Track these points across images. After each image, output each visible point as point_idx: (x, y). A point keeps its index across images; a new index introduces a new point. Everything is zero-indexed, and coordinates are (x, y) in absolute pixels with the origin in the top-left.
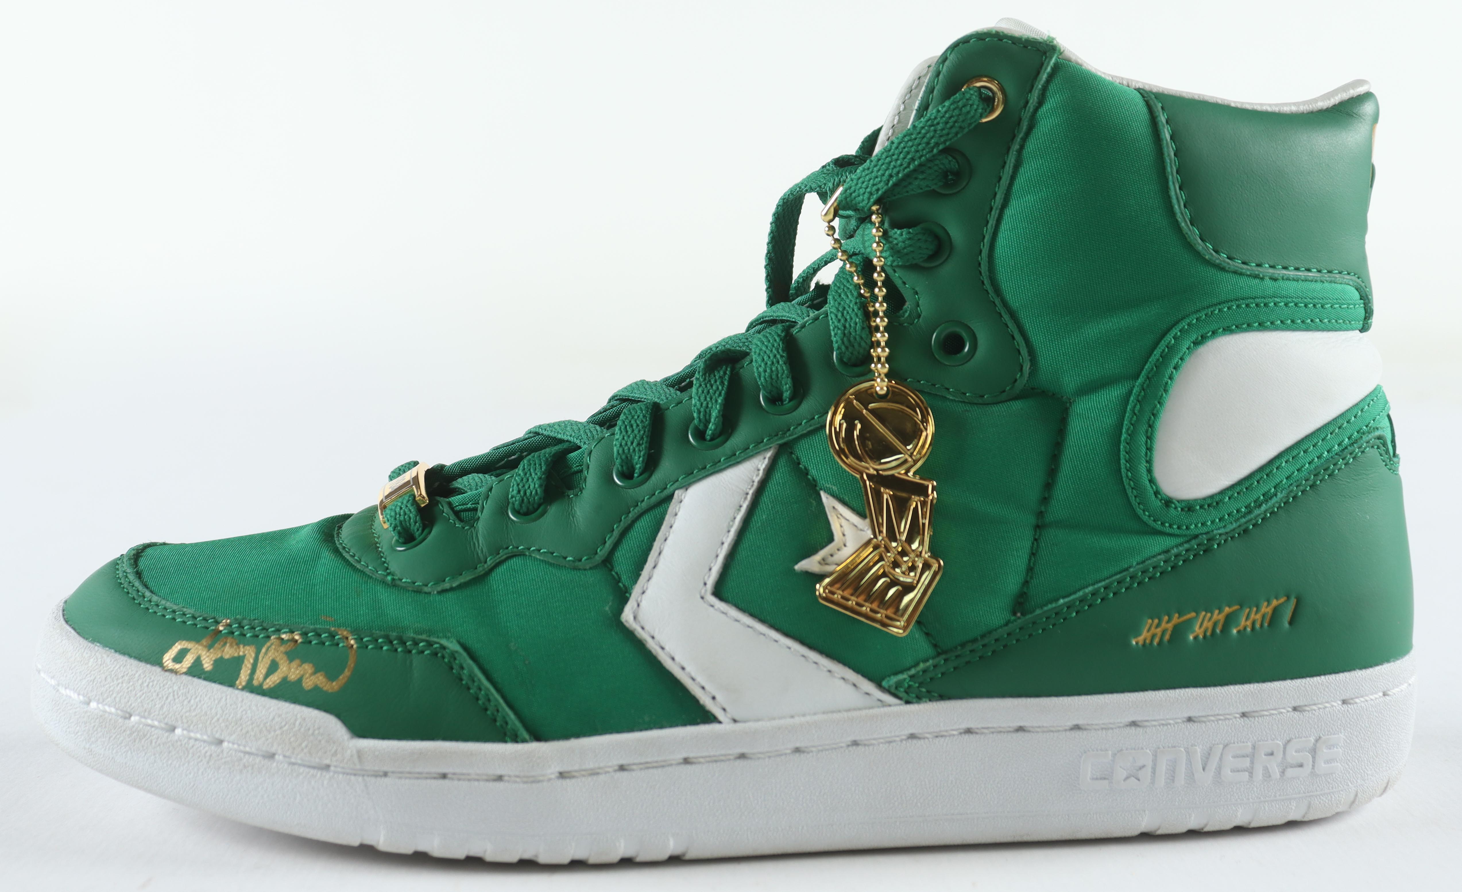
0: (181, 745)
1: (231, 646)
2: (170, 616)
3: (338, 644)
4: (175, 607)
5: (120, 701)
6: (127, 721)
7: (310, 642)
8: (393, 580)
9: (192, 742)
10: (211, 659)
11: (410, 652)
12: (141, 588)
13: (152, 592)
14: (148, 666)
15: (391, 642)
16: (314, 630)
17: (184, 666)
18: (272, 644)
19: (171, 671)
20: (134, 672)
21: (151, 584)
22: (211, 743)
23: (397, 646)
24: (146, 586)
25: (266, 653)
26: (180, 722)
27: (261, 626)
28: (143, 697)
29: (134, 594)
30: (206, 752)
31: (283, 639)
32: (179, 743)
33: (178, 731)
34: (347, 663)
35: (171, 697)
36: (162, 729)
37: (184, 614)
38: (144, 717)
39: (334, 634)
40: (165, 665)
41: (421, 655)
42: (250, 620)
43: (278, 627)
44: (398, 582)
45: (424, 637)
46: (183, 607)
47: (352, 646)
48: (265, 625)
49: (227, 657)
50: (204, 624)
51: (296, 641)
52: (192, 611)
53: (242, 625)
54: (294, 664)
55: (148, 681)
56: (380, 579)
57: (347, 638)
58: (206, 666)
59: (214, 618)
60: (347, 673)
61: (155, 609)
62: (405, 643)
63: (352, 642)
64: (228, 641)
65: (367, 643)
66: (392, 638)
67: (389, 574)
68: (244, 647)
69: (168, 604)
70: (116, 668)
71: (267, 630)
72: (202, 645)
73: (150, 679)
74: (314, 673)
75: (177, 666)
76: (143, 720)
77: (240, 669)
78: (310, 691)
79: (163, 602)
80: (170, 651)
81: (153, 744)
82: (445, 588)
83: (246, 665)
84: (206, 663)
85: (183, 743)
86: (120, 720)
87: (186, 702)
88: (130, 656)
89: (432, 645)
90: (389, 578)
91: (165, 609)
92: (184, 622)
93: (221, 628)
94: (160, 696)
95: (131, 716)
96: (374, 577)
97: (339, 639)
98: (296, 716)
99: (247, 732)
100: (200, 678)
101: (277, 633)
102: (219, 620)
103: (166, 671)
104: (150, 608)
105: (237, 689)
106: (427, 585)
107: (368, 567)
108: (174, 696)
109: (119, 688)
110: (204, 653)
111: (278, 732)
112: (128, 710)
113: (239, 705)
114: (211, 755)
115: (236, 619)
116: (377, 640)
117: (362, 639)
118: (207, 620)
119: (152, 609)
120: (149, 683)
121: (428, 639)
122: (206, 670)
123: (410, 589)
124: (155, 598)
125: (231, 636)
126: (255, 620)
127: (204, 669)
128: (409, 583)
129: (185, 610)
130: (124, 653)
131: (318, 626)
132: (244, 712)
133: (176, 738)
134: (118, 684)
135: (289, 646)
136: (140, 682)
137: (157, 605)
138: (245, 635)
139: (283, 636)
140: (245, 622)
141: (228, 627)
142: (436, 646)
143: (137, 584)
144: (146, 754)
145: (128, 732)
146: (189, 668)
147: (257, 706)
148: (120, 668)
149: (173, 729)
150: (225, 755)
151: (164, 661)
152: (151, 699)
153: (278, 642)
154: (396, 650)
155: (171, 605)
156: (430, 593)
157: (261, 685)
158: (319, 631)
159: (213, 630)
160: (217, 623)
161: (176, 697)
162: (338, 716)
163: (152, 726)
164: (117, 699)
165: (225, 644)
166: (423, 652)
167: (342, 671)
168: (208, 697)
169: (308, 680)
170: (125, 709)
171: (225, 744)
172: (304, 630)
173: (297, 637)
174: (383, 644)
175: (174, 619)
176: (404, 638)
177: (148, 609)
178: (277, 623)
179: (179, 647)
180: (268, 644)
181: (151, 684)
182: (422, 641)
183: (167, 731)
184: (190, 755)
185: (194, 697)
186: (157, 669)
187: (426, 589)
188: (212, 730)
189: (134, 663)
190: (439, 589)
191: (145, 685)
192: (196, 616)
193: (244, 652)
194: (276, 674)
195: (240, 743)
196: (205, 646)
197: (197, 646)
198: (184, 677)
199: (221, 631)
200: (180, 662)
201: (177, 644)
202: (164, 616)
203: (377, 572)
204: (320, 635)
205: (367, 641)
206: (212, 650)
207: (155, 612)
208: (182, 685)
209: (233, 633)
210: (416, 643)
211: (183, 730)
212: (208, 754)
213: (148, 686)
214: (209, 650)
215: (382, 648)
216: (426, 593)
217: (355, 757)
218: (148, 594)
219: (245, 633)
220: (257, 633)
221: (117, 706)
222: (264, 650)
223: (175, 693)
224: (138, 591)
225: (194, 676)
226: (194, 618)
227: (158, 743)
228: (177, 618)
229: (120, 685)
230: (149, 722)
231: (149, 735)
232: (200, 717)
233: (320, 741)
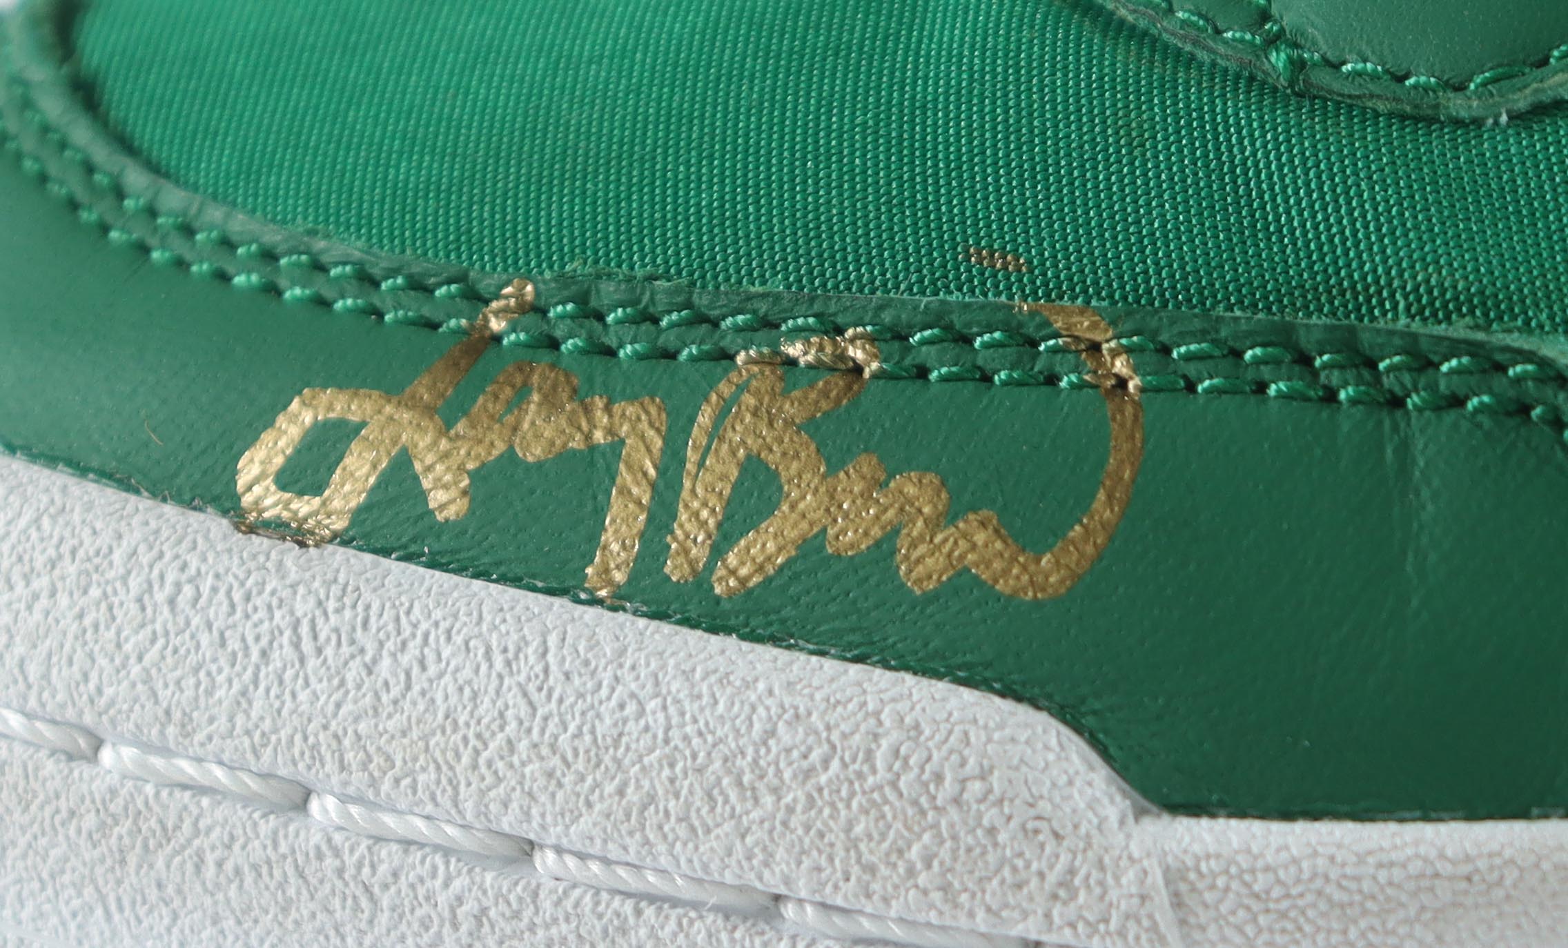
0: (340, 872)
1: (551, 403)
2: (254, 278)
3: (1052, 380)
4: (273, 236)
5: (46, 676)
6: (81, 770)
7: (922, 373)
8: (1298, 65)
9: (389, 854)
10: (461, 468)
11: (1396, 402)
12: (101, 153)
13: (155, 168)
14: (170, 510)
15: (1305, 360)
16: (936, 318)
17: (336, 504)
18: (742, 388)
19: (279, 529)
20: (104, 540)
21: (147, 134)
22: (480, 859)
23: (1335, 378)
24: (125, 144)
25: (716, 432)
26: (331, 766)
27: (688, 305)
28: (152, 655)
29: (74, 185)
30: (460, 900)
31: (792, 362)
32: (330, 862)
33: (324, 808)
34: (1101, 463)
35: (284, 652)
36: (248, 800)
37: (319, 267)
38: (165, 751)
39: (1030, 330)
40: (247, 500)
41: (1450, 417)
42: (630, 279)
43: (763, 308)
44: (1322, 78)
45: (1460, 329)
46: (312, 233)
47: (1122, 383)
48: (701, 300)
49: (534, 453)
50: (415, 307)
51: (858, 369)
52: (355, 248)
53: (593, 303)
54: (852, 481)
55: (170, 578)
56: (1233, 66)
57: (1095, 347)
58: (437, 498)
59: (461, 278)
60: (1102, 509)
61: (179, 246)
62: (1372, 364)
63: (1120, 366)
64: (535, 379)
65: (1191, 370)
66: (1306, 342)
67: (1273, 41)
68: (608, 409)
69: (239, 224)
70: (23, 523)
71: (715, 324)
72: (413, 403)
73: (184, 567)
74: (949, 516)
75: (304, 506)
76: (157, 762)
77: (599, 512)
78: (931, 598)
79: (215, 214)
80: (267, 437)
81: (210, 871)
82: (1546, 98)
83: (625, 492)
84: (439, 484)
85: (350, 861)
86: (50, 766)
87: (353, 672)
88: (81, 469)
89: (1501, 368)
90: (1278, 59)
91: (227, 244)
92: (323, 303)
93: (496, 325)
94: (234, 644)
95: (98, 744)
96: (1202, 55)
97: (1054, 351)
98: (877, 714)
99: (652, 798)
100: (408, 558)
101: (761, 335)
102: (485, 285)
103: (252, 530)
104: (152, 241)
105: (595, 602)
106: (1460, 88)
107: (1170, 10)
108: (297, 645)
109: (37, 616)
110: (424, 441)
111: (795, 794)
112: (88, 719)
113: (606, 677)
114: (480, 916)
115: (564, 280)
116: (1238, 354)
117: (1166, 350)
118: (429, 291)
119: (163, 247)
120: (178, 586)
121: (1480, 336)
122: (440, 517)
123: (1381, 107)
124: (173, 199)
125: (546, 357)
126: (652, 278)
127: (431, 513)
128: (1374, 77)
129: (320, 244)
130: (51, 459)
131: (955, 297)
132: (631, 708)
133: (316, 838)
134: (36, 597)
135: (825, 394)
136: (135, 583)
137: (188, 231)
138: (611, 353)
139: (794, 350)
140: (608, 291)
141: (530, 319)
142: (1514, 371)
143: (82, 134)
144: (175, 917)
145: (90, 821)
146: (359, 515)
147: (687, 675)
148: (37, 521)
149: (301, 799)
150: (547, 905)
151: (241, 483)
152: (193, 659)
153: (767, 379)
154: (1330, 396)
155: (254, 226)
156: (1478, 122)
157: (701, 580)
158: (957, 321)
159: (459, 331)
160: (476, 298)
161: (307, 646)
162: (1069, 715)
163: (200, 790)
164: (33, 670)
165: (522, 394)
166: (1457, 402)
167: (1084, 502)
168: (458, 640)
169: (922, 549)
170: (70, 714)
171: (546, 860)
172: (887, 317)
173: (857, 353)
174: (1266, 372)
175: (272, 290)
176: (1366, 339)
177: (143, 249)
178: (757, 288)
179: (308, 418)
180: (725, 389)
181: (188, 590)
182: (1455, 348)
183: (272, 809)
184: (384, 918)
185: (390, 645)
186: (215, 525)
187: (1457, 105)
188: (482, 793)
189: (104, 496)
190: (1522, 102)
191: (160, 596)
192: (376, 272)
193: (610, 431)
194: (771, 526)
195: (614, 852)
196: (430, 411)
197: (388, 409)
198: (339, 555)
199: (497, 339)
200: (317, 489)
201: (295, 405)
202: (223, 277)
203: (1218, 32)
204: (969, 341)
205: (1189, 358)
206: (461, 427)
207: (181, 264)
208: (335, 590)
209: (554, 344)
210: (1424, 363)
211: (344, 799)
212: (469, 906)
213: (172, 602)
214: (449, 424)
215: (1261, 387)
216: (1458, 123)
217: (1162, 898)
218: (136, 178)
219: (611, 341)
220: (668, 340)
221: (32, 703)
222: (704, 418)
223: (305, 629)
224: (89, 168)
225: (385, 552)
226: (366, 279)
227: (229, 866)
228: (283, 282)
229: (44, 602)
230: (188, 768)
231: (187, 826)
232: (425, 738)
233: (992, 831)
